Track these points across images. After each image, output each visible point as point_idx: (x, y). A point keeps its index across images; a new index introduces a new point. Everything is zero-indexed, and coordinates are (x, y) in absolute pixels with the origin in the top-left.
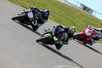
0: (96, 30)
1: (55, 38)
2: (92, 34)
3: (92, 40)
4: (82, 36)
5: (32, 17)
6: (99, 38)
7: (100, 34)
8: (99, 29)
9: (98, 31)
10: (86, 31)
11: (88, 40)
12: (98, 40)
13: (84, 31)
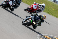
0: (39, 5)
1: (34, 22)
2: (37, 8)
3: (37, 11)
4: (31, 9)
5: (12, 4)
6: (41, 10)
7: (41, 8)
8: (41, 4)
9: (40, 5)
10: (33, 6)
11: (34, 11)
12: (40, 11)
13: (32, 6)
